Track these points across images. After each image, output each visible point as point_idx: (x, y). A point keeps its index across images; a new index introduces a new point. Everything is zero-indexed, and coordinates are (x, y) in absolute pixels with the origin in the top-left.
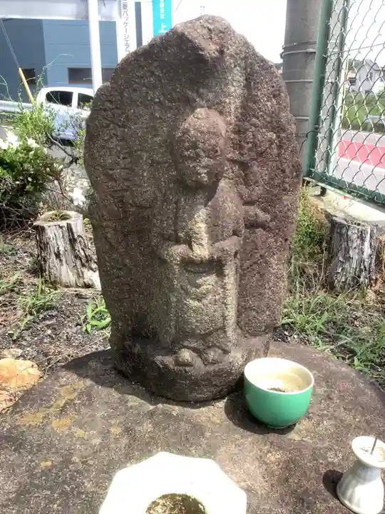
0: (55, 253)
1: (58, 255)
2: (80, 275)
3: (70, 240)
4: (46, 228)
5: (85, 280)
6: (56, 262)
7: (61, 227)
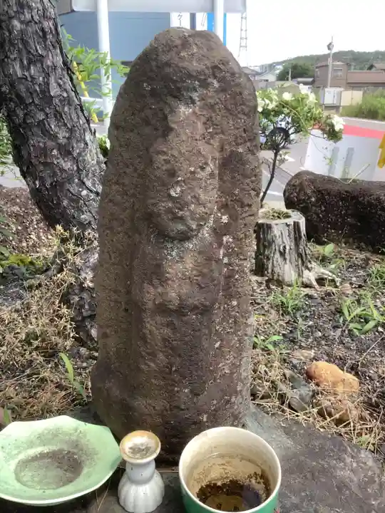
0: (280, 251)
1: (282, 254)
2: (300, 275)
3: (296, 239)
4: (273, 226)
5: (304, 280)
6: (280, 260)
7: (288, 225)
